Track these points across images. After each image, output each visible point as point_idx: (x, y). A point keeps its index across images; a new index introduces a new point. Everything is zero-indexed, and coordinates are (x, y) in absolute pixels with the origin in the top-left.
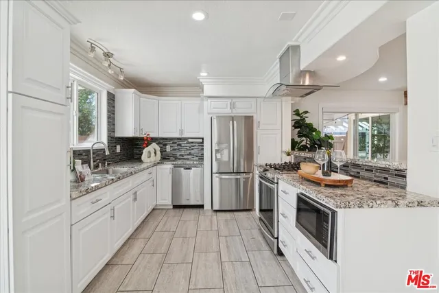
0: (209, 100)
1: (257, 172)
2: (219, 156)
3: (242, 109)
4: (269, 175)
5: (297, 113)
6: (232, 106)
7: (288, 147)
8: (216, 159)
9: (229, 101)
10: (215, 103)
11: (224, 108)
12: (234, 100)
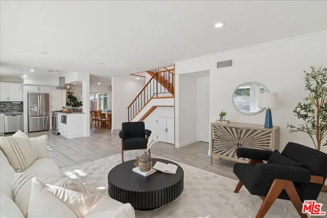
0: (27, 86)
1: (51, 114)
2: (32, 109)
3: (44, 90)
4: (55, 113)
5: (69, 93)
6: (39, 89)
7: (64, 105)
8: (31, 111)
9: (37, 87)
10: (29, 87)
11: (35, 90)
12: (40, 87)
